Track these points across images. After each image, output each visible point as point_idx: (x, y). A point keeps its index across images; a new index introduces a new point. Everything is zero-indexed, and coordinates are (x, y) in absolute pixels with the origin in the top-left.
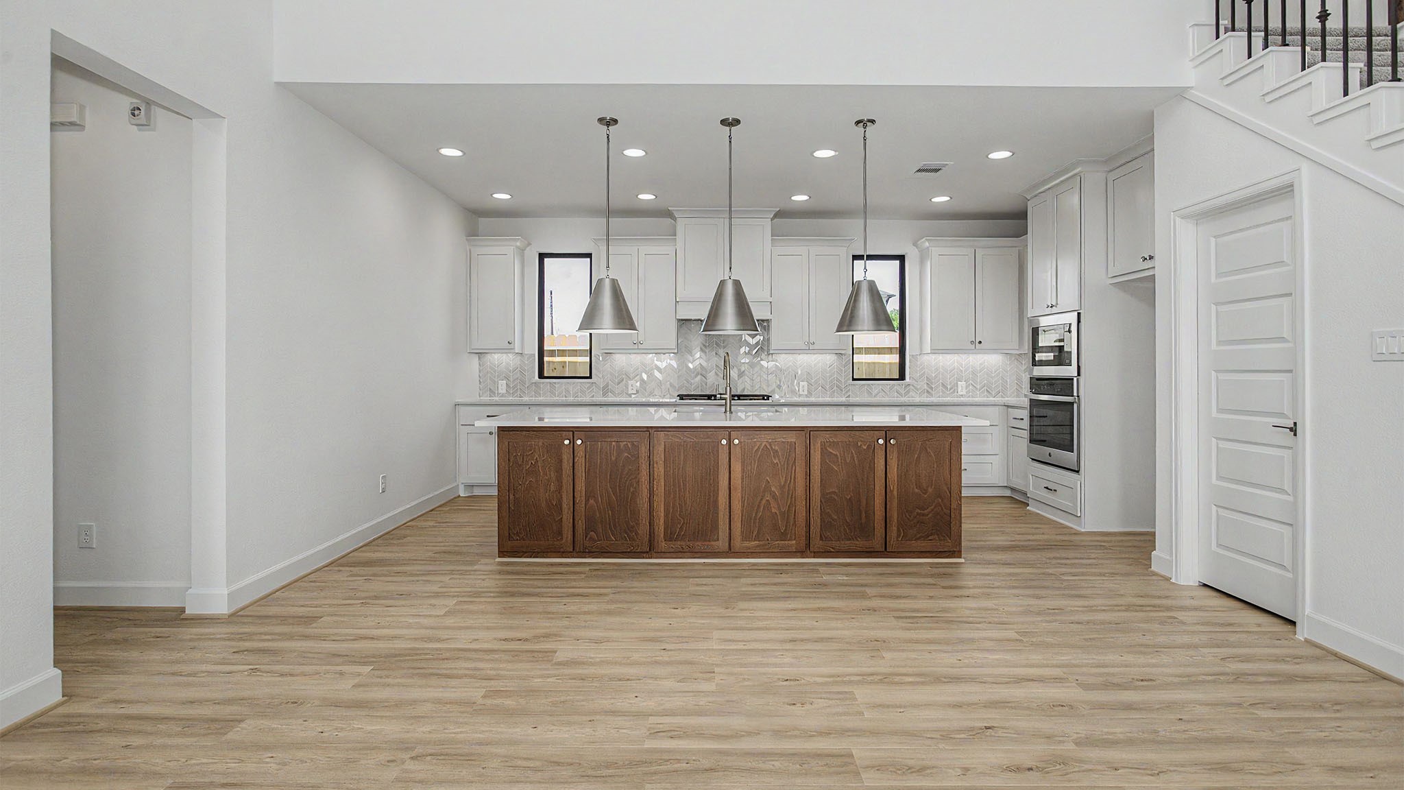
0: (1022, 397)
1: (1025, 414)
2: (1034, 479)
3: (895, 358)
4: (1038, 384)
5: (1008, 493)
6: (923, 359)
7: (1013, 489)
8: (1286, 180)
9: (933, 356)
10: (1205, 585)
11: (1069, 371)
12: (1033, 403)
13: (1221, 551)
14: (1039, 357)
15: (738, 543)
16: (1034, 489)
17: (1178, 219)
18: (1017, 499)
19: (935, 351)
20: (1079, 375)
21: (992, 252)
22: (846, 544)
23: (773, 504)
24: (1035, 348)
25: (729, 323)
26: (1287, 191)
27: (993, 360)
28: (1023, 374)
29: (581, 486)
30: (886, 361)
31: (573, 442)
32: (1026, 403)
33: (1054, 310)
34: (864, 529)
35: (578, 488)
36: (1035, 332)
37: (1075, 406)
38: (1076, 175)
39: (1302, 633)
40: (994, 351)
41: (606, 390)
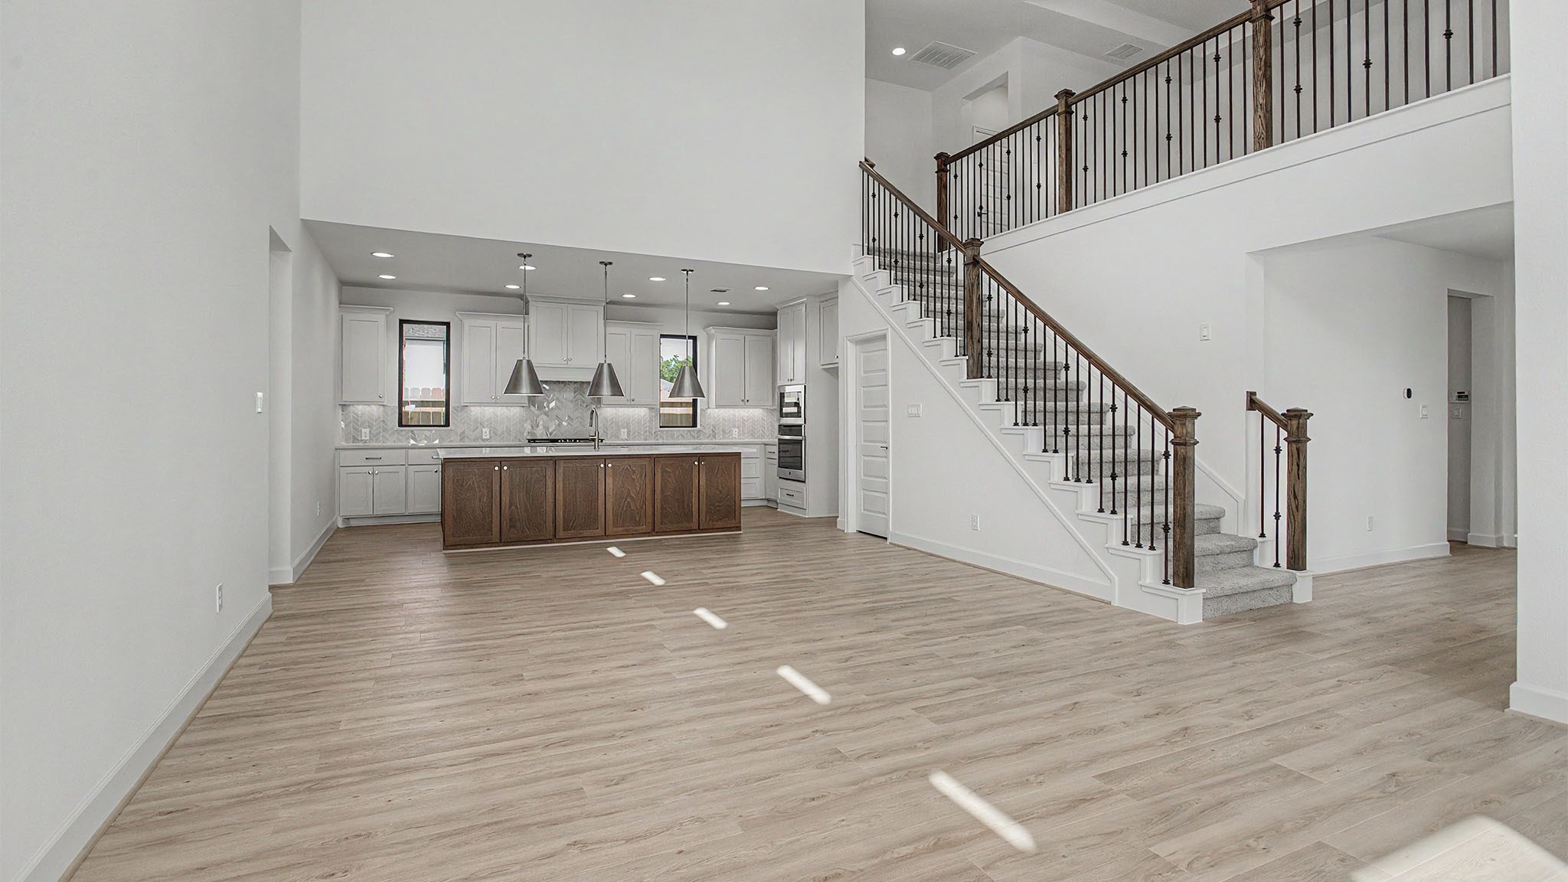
0: (774, 437)
1: (775, 449)
2: (781, 490)
3: (690, 410)
4: (784, 429)
5: (765, 503)
6: (711, 412)
7: (768, 500)
8: (883, 332)
9: (717, 410)
10: (860, 532)
11: (799, 421)
12: (781, 441)
13: (866, 512)
14: (785, 410)
15: (610, 530)
16: (780, 496)
17: (849, 343)
18: (770, 505)
19: (718, 406)
20: (805, 423)
21: (754, 338)
22: (675, 527)
23: (632, 504)
24: (782, 405)
25: (606, 389)
26: (884, 337)
27: (757, 413)
28: (774, 422)
29: (506, 499)
30: (678, 413)
31: (501, 468)
32: (777, 440)
33: (793, 382)
34: (688, 516)
35: (503, 498)
36: (782, 396)
37: (803, 442)
38: (802, 303)
39: (889, 541)
40: (755, 407)
41: (463, 436)
